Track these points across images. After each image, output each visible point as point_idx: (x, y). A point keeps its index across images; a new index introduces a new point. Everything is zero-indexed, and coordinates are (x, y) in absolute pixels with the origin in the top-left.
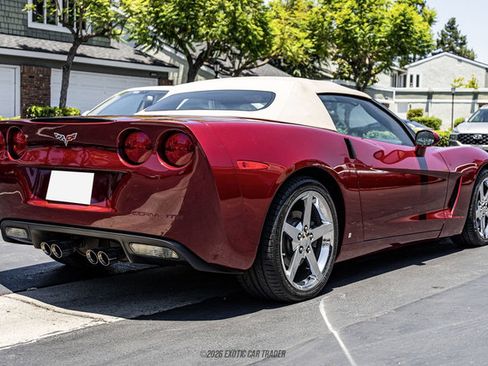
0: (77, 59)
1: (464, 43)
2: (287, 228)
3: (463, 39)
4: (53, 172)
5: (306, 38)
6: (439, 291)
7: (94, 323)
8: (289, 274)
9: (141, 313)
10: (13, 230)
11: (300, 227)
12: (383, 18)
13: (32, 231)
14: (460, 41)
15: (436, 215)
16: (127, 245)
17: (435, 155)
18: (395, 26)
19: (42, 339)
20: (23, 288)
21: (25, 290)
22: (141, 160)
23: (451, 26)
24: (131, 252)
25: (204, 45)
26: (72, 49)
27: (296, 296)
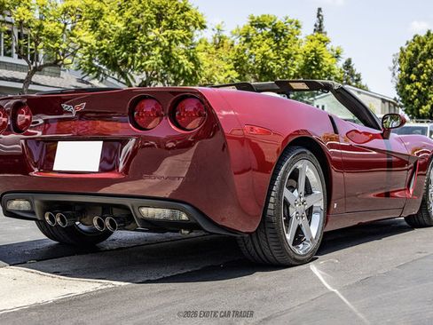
0: (31, 87)
1: (359, 80)
2: (286, 193)
3: (358, 75)
4: (59, 143)
5: (231, 70)
6: (422, 255)
7: (104, 287)
8: (289, 237)
9: (146, 279)
10: (15, 203)
11: (296, 193)
12: (296, 54)
13: (36, 202)
14: (355, 78)
15: (396, 194)
16: (136, 209)
17: (395, 139)
18: (306, 60)
19: (58, 300)
20: (23, 261)
21: (25, 263)
22: (150, 126)
23: (348, 65)
24: (139, 216)
25: (143, 76)
26: (27, 78)
27: (295, 259)
